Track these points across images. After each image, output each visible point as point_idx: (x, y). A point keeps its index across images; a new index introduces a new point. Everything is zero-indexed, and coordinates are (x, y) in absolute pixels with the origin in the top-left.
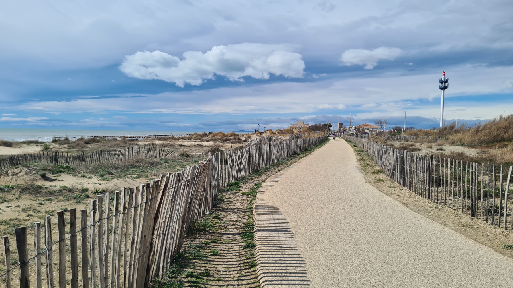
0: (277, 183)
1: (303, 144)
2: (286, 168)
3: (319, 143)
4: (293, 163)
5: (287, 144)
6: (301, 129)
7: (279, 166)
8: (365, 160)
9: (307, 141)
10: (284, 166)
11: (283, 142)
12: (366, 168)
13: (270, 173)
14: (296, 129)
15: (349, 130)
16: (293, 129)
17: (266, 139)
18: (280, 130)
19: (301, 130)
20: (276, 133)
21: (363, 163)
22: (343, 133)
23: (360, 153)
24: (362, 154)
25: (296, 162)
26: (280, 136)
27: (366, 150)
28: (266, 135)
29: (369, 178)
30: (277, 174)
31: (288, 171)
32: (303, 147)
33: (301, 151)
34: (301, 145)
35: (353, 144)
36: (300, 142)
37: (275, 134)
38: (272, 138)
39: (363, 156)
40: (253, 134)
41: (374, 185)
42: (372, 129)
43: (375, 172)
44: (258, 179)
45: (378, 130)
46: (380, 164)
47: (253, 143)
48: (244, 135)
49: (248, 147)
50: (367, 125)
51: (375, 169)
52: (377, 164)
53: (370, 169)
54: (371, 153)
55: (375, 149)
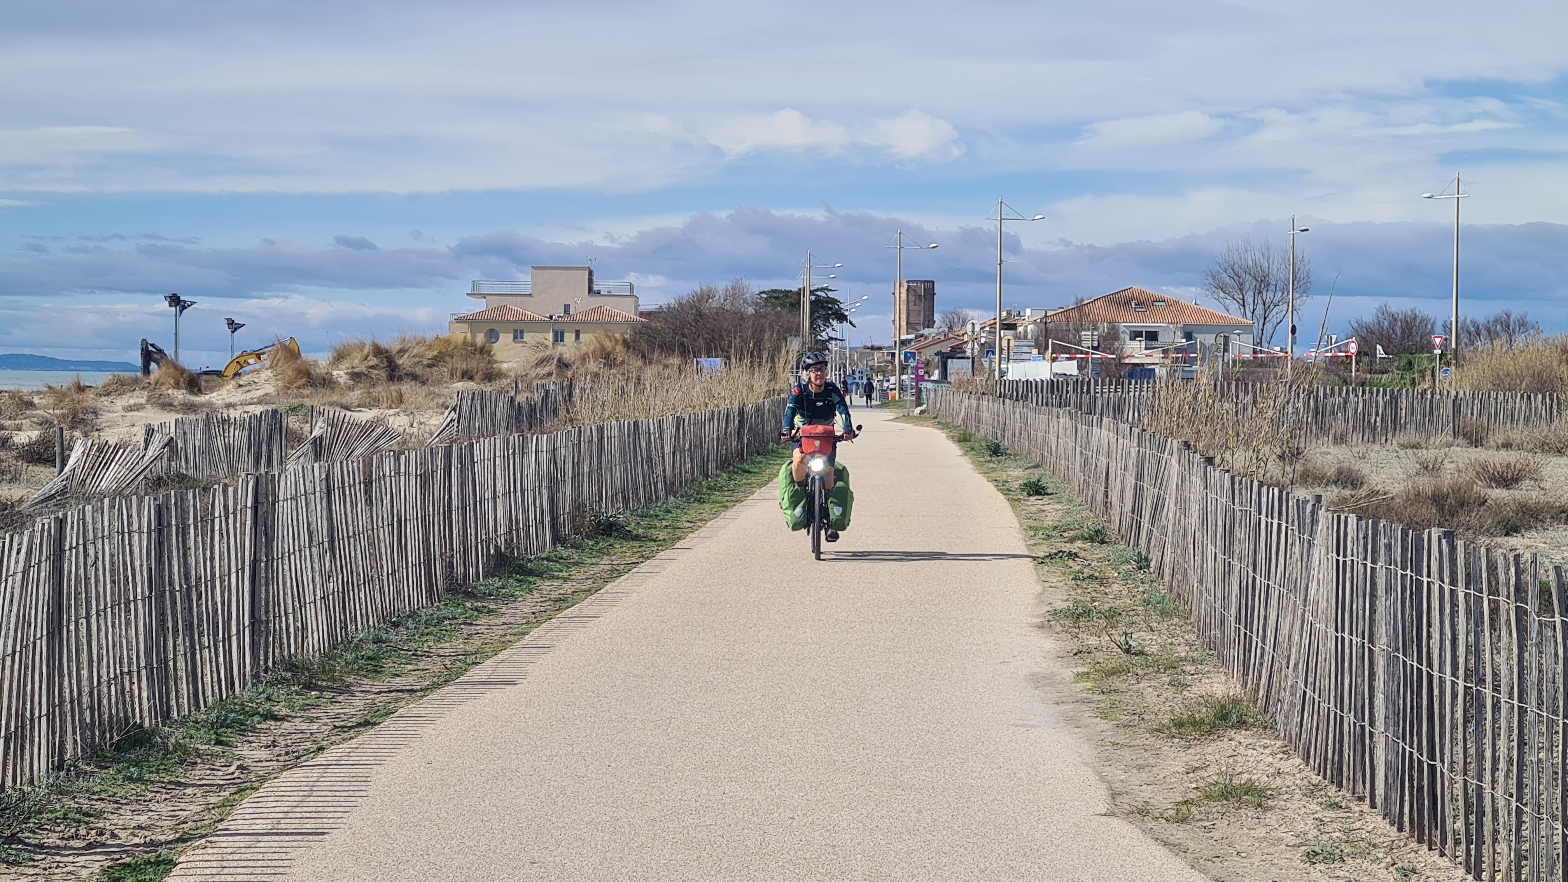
0: (317, 847)
1: (576, 476)
2: (414, 707)
3: (724, 464)
4: (470, 659)
5: (424, 481)
6: (569, 337)
7: (347, 689)
8: (1112, 615)
9: (612, 447)
10: (398, 682)
11: (388, 467)
12: (1117, 682)
13: (263, 754)
14: (518, 335)
15: (988, 349)
16: (493, 335)
17: (237, 436)
18: (378, 351)
19: (568, 349)
20: (340, 374)
21: (1093, 641)
22: (936, 375)
23: (1073, 556)
24: (1095, 554)
25: (505, 645)
26: (373, 403)
27: (1127, 521)
28: (237, 397)
29: (1136, 778)
30: (321, 759)
31: (429, 730)
32: (578, 507)
33: (557, 539)
34: (555, 484)
35: (1017, 474)
36: (544, 458)
37: (327, 383)
38: (292, 422)
39: (1102, 581)
40: (120, 387)
41: (1178, 833)
42: (1188, 336)
43: (1195, 724)
44: (143, 819)
45: (1235, 342)
46: (1235, 653)
47: (108, 479)
48: (36, 400)
49: (45, 522)
50: (1144, 303)
51: (1196, 691)
52: (1211, 645)
53: (1151, 696)
54: (1168, 552)
55: (1194, 519)
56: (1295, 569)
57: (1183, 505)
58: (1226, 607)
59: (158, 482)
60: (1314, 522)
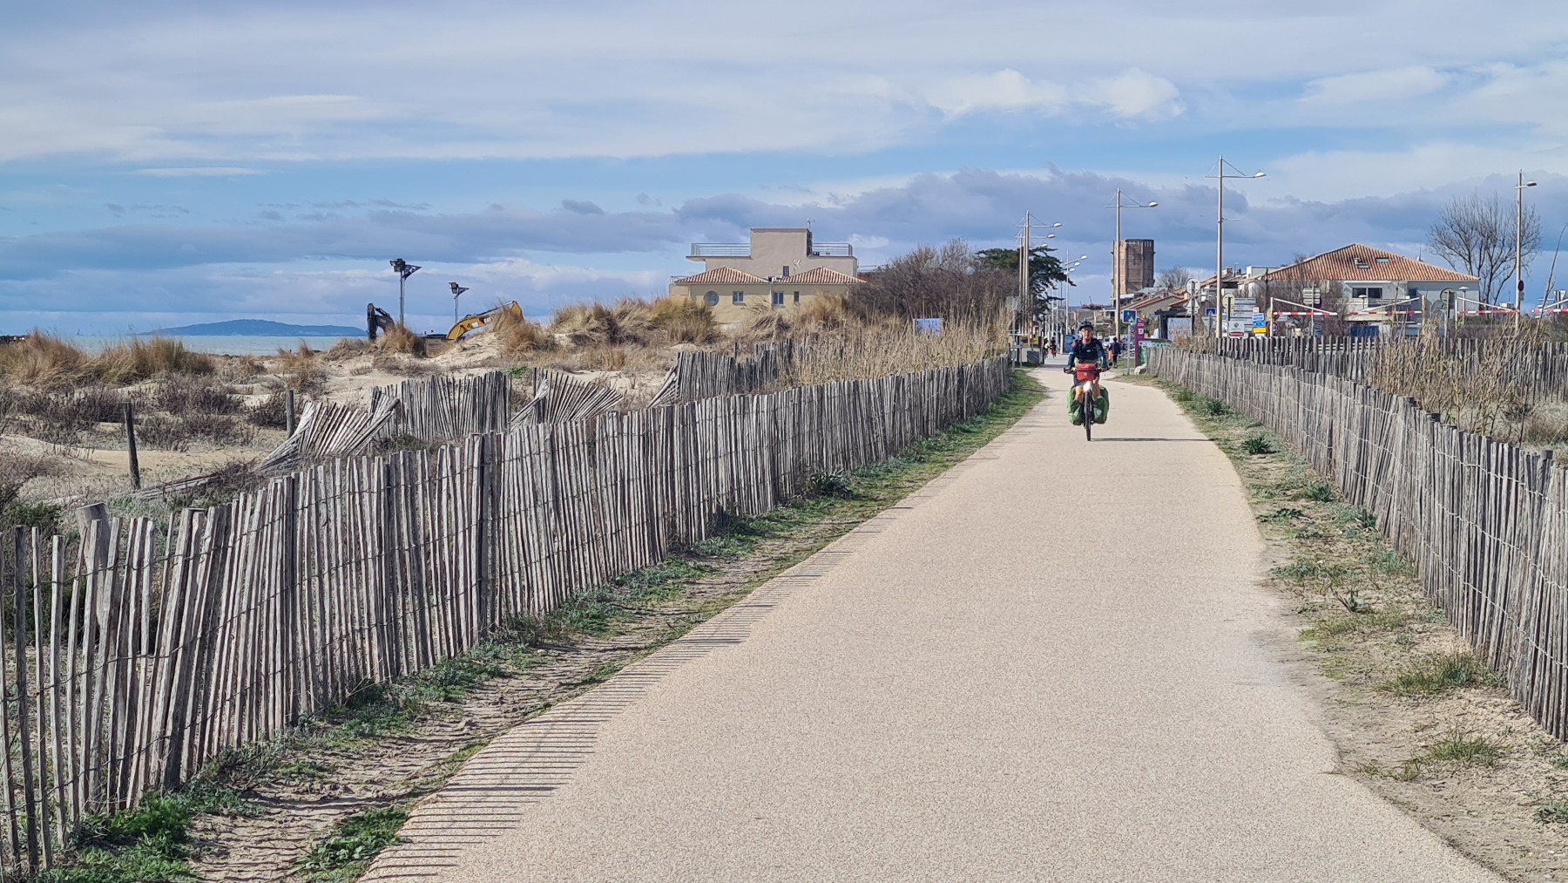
0: (546, 802)
1: (797, 436)
2: (638, 665)
3: (943, 424)
4: (694, 618)
5: (647, 441)
6: (788, 299)
7: (571, 647)
8: (1337, 574)
9: (833, 407)
10: (622, 641)
11: (611, 427)
12: (1342, 641)
13: (491, 710)
14: (738, 297)
15: (1209, 307)
16: (712, 297)
17: (462, 399)
18: (600, 314)
19: (788, 311)
20: (562, 337)
21: (1318, 599)
22: (1156, 334)
23: (1296, 514)
24: (1318, 513)
25: (727, 604)
26: (597, 365)
27: (1351, 478)
28: (462, 360)
29: (1364, 736)
30: (547, 716)
31: (654, 688)
32: (799, 466)
33: (778, 498)
34: (775, 446)
35: (1238, 433)
36: (765, 418)
37: (551, 346)
38: (516, 385)
39: (1327, 539)
40: (347, 351)
41: (1408, 792)
42: (1413, 293)
43: (1424, 682)
44: (375, 774)
45: (1460, 299)
46: (1463, 611)
47: (338, 440)
48: (267, 365)
49: (278, 481)
50: (1366, 260)
51: (1424, 648)
52: (1440, 603)
53: (1377, 654)
54: (1394, 509)
55: (1420, 476)
56: (1526, 525)
57: (1409, 462)
58: (1454, 563)
59: (385, 444)
60: (1546, 478)
